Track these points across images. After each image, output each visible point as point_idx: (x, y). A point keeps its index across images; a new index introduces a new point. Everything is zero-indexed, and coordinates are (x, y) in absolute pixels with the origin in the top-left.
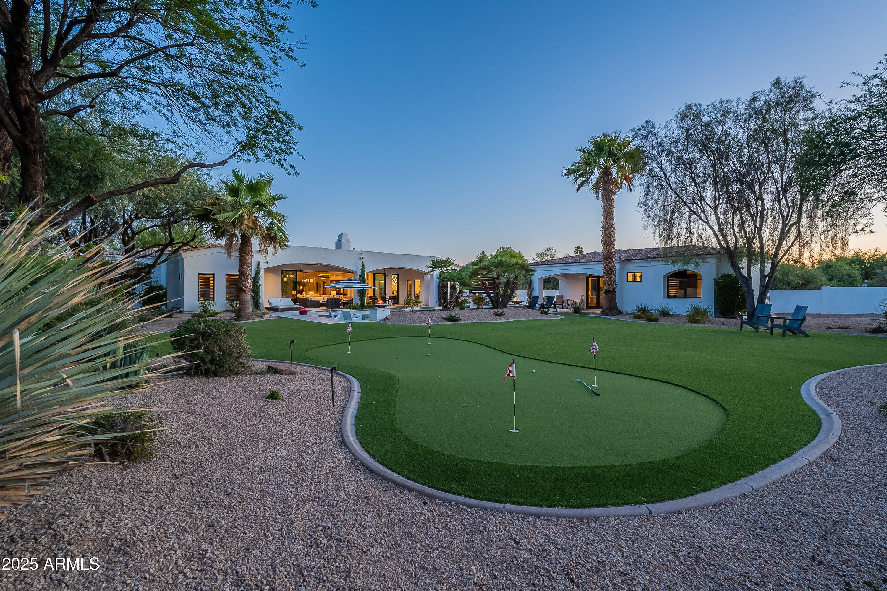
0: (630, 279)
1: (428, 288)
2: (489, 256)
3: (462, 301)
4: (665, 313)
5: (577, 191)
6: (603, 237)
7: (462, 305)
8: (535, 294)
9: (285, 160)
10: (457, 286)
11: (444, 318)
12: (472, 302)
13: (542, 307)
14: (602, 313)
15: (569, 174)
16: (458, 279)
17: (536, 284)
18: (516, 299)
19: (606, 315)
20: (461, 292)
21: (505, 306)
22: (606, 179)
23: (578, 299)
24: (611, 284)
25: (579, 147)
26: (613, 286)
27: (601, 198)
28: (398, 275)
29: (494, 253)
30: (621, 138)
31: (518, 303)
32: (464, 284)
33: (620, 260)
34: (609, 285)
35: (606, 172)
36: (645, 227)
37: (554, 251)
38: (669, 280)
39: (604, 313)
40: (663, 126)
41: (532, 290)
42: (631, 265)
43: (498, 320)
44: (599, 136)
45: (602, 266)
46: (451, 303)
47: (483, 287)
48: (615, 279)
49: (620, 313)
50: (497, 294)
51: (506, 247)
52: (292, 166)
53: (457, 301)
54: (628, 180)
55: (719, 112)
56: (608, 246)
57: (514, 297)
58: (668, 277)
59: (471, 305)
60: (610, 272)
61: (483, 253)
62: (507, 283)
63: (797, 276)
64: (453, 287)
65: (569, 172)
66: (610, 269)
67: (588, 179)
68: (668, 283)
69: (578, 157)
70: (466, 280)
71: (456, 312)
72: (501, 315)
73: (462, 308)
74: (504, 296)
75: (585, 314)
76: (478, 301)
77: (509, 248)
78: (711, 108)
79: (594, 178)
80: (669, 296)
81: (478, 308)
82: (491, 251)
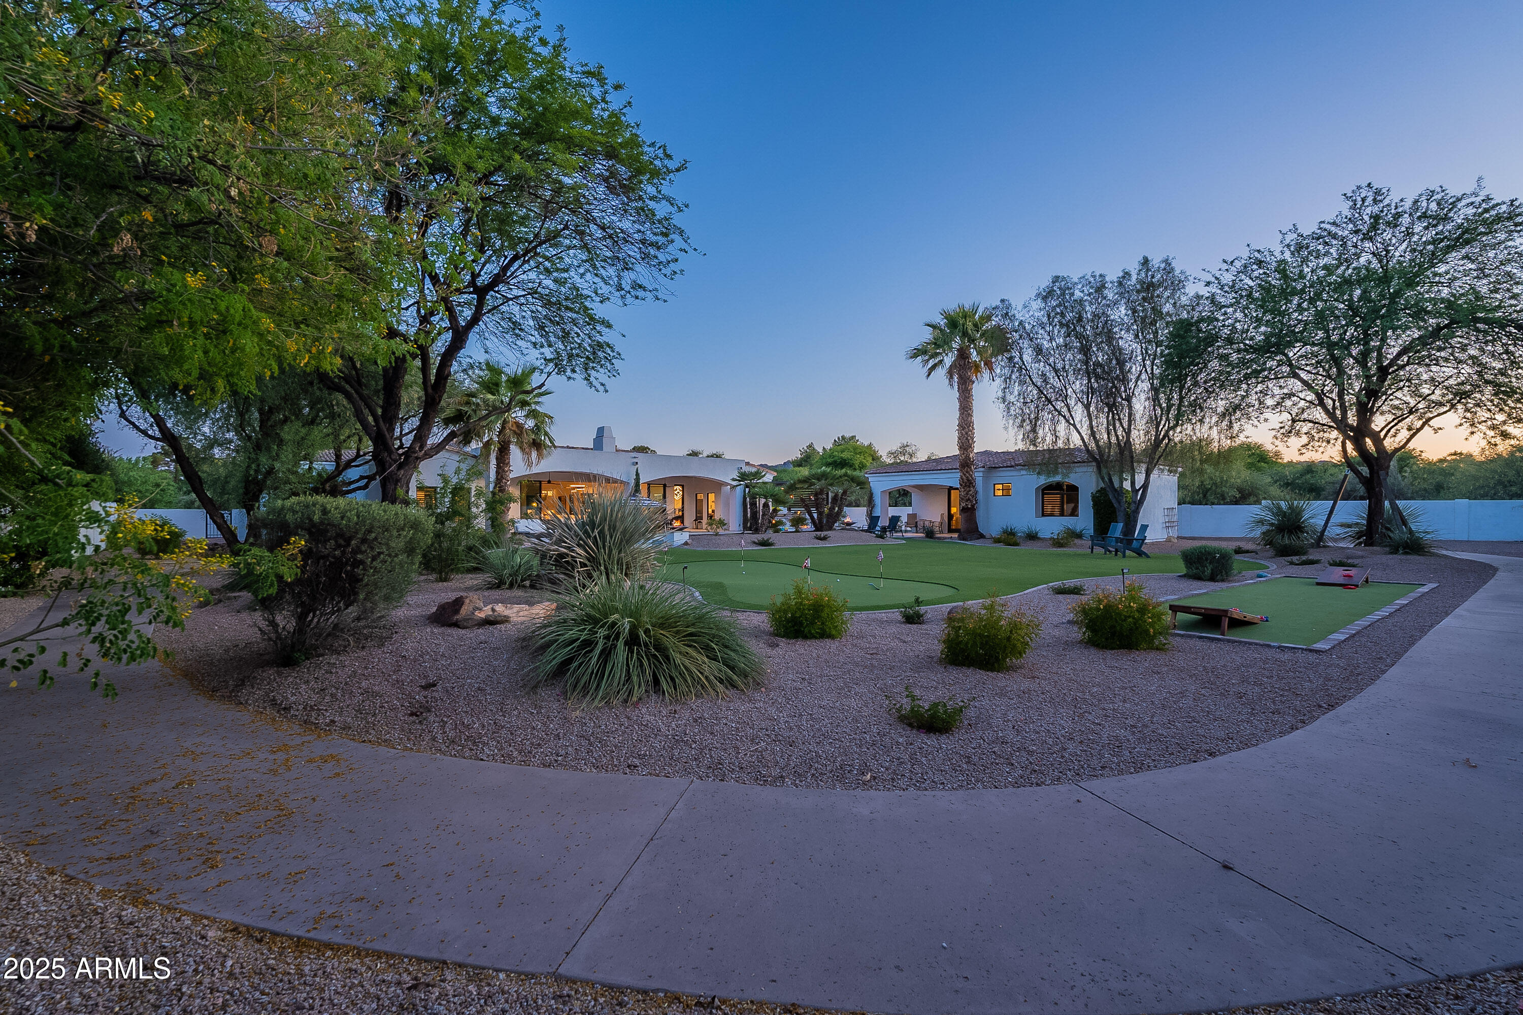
0: (1000, 493)
1: (727, 505)
2: (820, 451)
3: (777, 522)
4: (1032, 537)
5: (929, 375)
6: (959, 438)
7: (776, 527)
8: (877, 512)
9: (597, 379)
10: (770, 504)
11: (754, 543)
12: (788, 524)
13: (884, 529)
14: (960, 538)
15: (915, 356)
16: (772, 495)
17: (878, 499)
18: (847, 520)
19: (964, 540)
20: (775, 511)
21: (831, 528)
22: (962, 363)
23: (937, 519)
24: (969, 499)
25: (928, 321)
26: (971, 502)
27: (956, 387)
28: (683, 486)
29: (829, 446)
30: (980, 311)
31: (849, 524)
32: (778, 501)
33: (983, 467)
34: (967, 501)
35: (963, 354)
36: (1006, 428)
37: (913, 448)
38: (1043, 494)
39: (962, 538)
40: (1020, 308)
41: (872, 508)
42: (999, 474)
43: (821, 544)
44: (952, 306)
45: (959, 475)
46: (763, 524)
47: (804, 503)
48: (976, 492)
49: (982, 536)
50: (820, 514)
51: (848, 435)
52: (602, 385)
53: (770, 522)
54: (989, 365)
55: (1092, 287)
56: (966, 449)
57: (844, 517)
58: (1043, 490)
59: (788, 527)
60: (968, 483)
61: (810, 446)
62: (835, 499)
63: (1232, 487)
64: (766, 505)
65: (917, 353)
66: (968, 480)
67: (941, 362)
68: (1043, 498)
69: (927, 335)
70: (782, 496)
71: (769, 535)
72: (824, 539)
73: (777, 531)
74: (829, 515)
75: (939, 538)
76: (797, 522)
77: (853, 437)
78: (1084, 282)
79: (949, 360)
80: (1043, 515)
81: (797, 531)
82: (823, 444)
